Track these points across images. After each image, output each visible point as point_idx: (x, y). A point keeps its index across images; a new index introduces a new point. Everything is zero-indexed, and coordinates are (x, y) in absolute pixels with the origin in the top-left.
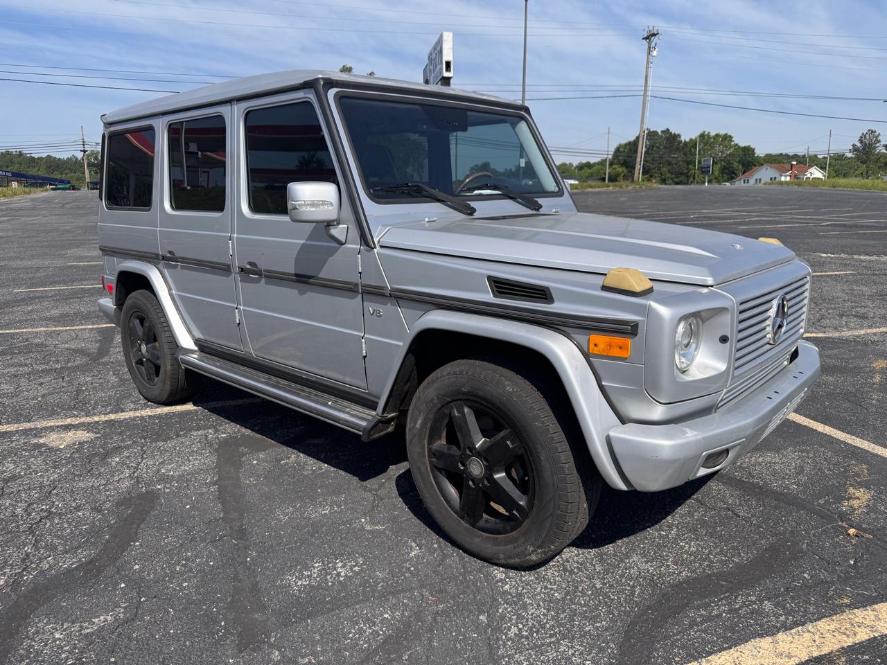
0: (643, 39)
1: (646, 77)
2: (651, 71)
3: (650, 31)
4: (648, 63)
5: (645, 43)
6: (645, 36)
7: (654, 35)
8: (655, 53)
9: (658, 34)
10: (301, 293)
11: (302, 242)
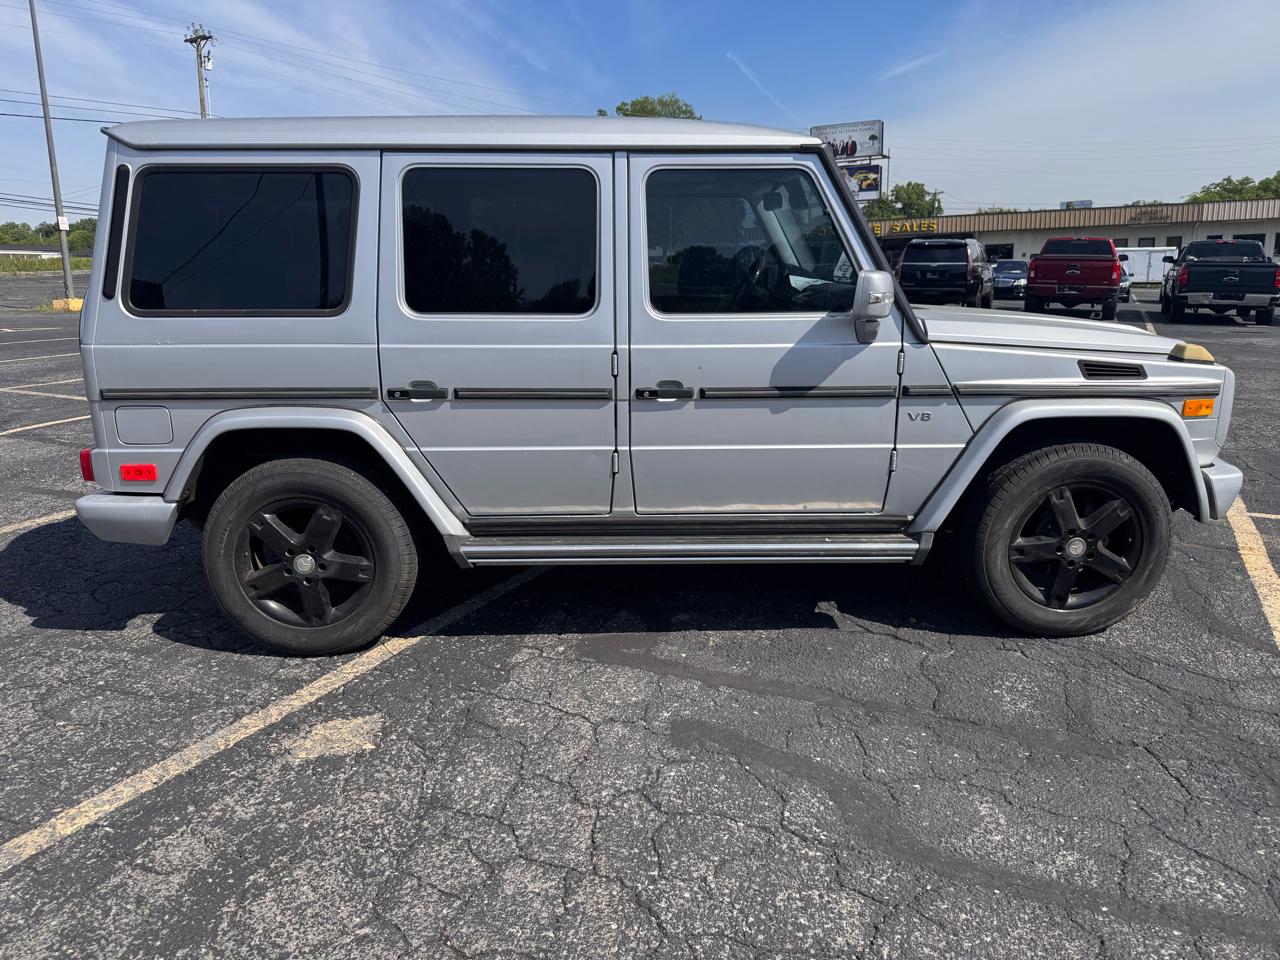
0: (186, 41)
1: (202, 101)
2: (207, 92)
3: (196, 31)
4: (200, 79)
5: (191, 47)
6: (189, 38)
7: (204, 38)
8: (209, 66)
9: (210, 37)
10: (774, 411)
11: (791, 345)
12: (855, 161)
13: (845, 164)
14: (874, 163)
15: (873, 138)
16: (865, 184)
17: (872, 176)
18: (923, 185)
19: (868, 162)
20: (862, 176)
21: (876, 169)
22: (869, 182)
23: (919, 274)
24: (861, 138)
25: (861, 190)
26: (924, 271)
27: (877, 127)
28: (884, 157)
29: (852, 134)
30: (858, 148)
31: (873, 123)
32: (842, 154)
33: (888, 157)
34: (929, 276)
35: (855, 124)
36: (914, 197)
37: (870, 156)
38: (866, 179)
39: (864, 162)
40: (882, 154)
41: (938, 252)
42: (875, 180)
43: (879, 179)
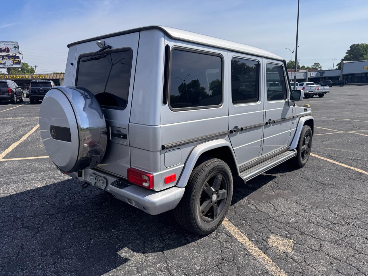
11: (283, 108)
12: (9, 54)
13: (6, 55)
14: (17, 55)
15: (15, 47)
16: (15, 62)
17: (17, 60)
18: (27, 63)
19: (15, 55)
20: (13, 59)
21: (18, 57)
22: (16, 61)
23: (37, 91)
24: (11, 47)
25: (14, 64)
26: (39, 90)
27: (16, 44)
28: (20, 54)
29: (7, 45)
30: (10, 50)
31: (15, 42)
32: (4, 51)
33: (22, 54)
34: (40, 91)
35: (8, 42)
36: (25, 67)
37: (15, 53)
38: (15, 60)
39: (13, 55)
40: (19, 53)
41: (40, 84)
42: (18, 61)
43: (20, 61)
